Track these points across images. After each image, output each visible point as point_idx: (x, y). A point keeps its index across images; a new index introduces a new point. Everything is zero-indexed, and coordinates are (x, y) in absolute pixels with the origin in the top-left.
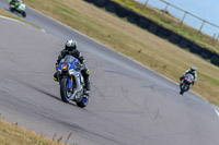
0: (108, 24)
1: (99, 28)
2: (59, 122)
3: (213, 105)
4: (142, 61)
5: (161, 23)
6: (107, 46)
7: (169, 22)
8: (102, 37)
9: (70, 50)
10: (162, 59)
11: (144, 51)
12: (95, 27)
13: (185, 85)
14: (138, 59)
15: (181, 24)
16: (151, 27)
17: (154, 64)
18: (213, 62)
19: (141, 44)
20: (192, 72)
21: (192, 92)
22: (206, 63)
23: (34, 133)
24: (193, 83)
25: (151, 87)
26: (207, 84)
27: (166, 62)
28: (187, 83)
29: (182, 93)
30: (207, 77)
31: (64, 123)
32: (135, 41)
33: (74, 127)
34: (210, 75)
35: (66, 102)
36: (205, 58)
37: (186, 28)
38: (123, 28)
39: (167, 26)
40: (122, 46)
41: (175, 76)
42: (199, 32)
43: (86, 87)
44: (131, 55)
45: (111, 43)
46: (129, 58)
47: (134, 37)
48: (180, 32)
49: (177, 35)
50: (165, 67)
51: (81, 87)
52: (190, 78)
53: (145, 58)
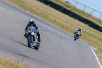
0: (41, 8)
1: (37, 10)
3: (90, 46)
5: (65, 7)
6: (40, 18)
7: (69, 7)
8: (38, 14)
9: (31, 24)
10: (66, 24)
11: (57, 21)
13: (77, 36)
15: (75, 7)
16: (60, 9)
17: (62, 26)
18: (89, 26)
19: (56, 17)
20: (80, 30)
21: (80, 40)
23: (6, 59)
24: (80, 35)
25: (61, 37)
26: (87, 36)
27: (68, 25)
28: (77, 35)
29: (75, 40)
30: (87, 33)
32: (53, 16)
34: (88, 32)
35: (30, 47)
36: (86, 23)
37: (77, 10)
38: (48, 10)
41: (72, 32)
42: (83, 11)
43: (39, 40)
45: (42, 17)
46: (51, 24)
47: (53, 14)
48: (74, 11)
49: (72, 13)
50: (67, 28)
51: (37, 41)
52: (79, 33)
53: (58, 24)
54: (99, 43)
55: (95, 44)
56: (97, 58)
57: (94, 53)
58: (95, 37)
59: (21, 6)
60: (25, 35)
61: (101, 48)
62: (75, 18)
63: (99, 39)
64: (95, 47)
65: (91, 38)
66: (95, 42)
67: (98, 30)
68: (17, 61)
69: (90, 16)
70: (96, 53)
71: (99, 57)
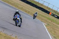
8: (12, 4)
11: (23, 8)
13: (35, 17)
14: (22, 10)
16: (25, 1)
17: (26, 11)
20: (36, 13)
22: (40, 11)
25: (25, 17)
26: (40, 16)
27: (29, 11)
28: (35, 16)
29: (34, 19)
33: (5, 28)
36: (40, 9)
38: (18, 2)
40: (17, 7)
41: (32, 14)
42: (38, 2)
44: (20, 9)
45: (14, 6)
47: (20, 4)
49: (32, 3)
52: (36, 15)
54: (47, 20)
55: (45, 21)
56: (46, 29)
58: (45, 17)
61: (48, 23)
62: (33, 6)
64: (45, 23)
67: (47, 13)
69: (42, 5)
70: (46, 26)
71: (48, 29)
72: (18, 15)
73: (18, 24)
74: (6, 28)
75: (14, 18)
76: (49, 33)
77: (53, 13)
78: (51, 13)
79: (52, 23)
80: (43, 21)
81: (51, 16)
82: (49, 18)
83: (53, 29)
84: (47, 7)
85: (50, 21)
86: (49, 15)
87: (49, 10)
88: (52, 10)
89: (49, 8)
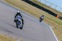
2: (5, 30)
3: (49, 25)
4: (29, 13)
5: (34, 2)
11: (29, 10)
12: (16, 3)
13: (41, 20)
14: (27, 12)
16: (31, 3)
18: (49, 13)
19: (29, 8)
20: (43, 16)
24: (43, 19)
25: (31, 20)
26: (47, 19)
27: (36, 13)
29: (40, 22)
31: (7, 31)
32: (27, 7)
36: (47, 12)
37: (41, 4)
38: (24, 4)
39: (36, 3)
40: (23, 9)
41: (38, 17)
42: (45, 5)
43: (23, 24)
45: (20, 8)
46: (25, 12)
48: (39, 5)
50: (35, 15)
51: (22, 24)
52: (42, 18)
53: (30, 12)
54: (55, 24)
55: (52, 24)
56: (54, 33)
57: (52, 30)
58: (52, 20)
59: (7, 1)
60: (15, 21)
61: (56, 26)
63: (55, 21)
64: (52, 26)
65: (50, 21)
66: (52, 23)
68: (5, 34)
69: (49, 7)
70: (53, 30)
71: (55, 32)
72: (19, 16)
73: (19, 26)
74: (11, 31)
75: (15, 20)
76: (56, 37)
77: (60, 15)
78: (58, 16)
79: (59, 26)
80: (49, 24)
81: (58, 19)
82: (56, 21)
83: (60, 32)
84: (55, 10)
85: (57, 24)
86: (57, 18)
87: (56, 12)
88: (59, 12)
89: (57, 11)
